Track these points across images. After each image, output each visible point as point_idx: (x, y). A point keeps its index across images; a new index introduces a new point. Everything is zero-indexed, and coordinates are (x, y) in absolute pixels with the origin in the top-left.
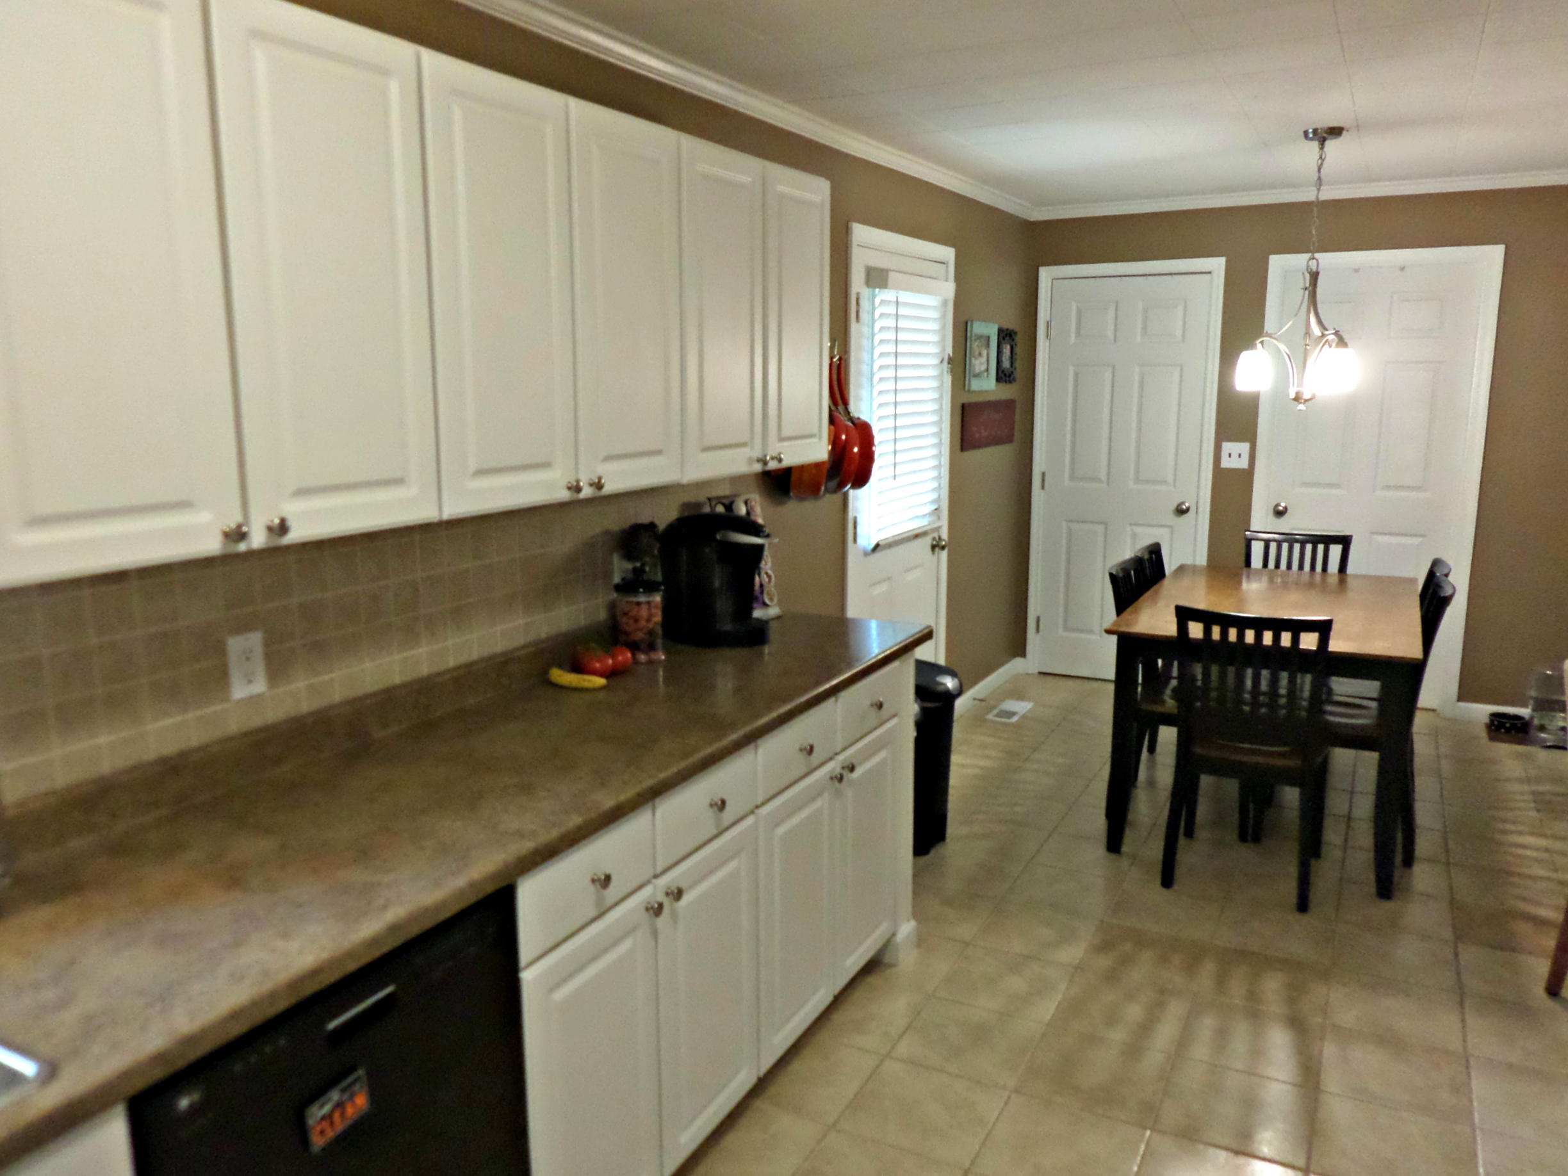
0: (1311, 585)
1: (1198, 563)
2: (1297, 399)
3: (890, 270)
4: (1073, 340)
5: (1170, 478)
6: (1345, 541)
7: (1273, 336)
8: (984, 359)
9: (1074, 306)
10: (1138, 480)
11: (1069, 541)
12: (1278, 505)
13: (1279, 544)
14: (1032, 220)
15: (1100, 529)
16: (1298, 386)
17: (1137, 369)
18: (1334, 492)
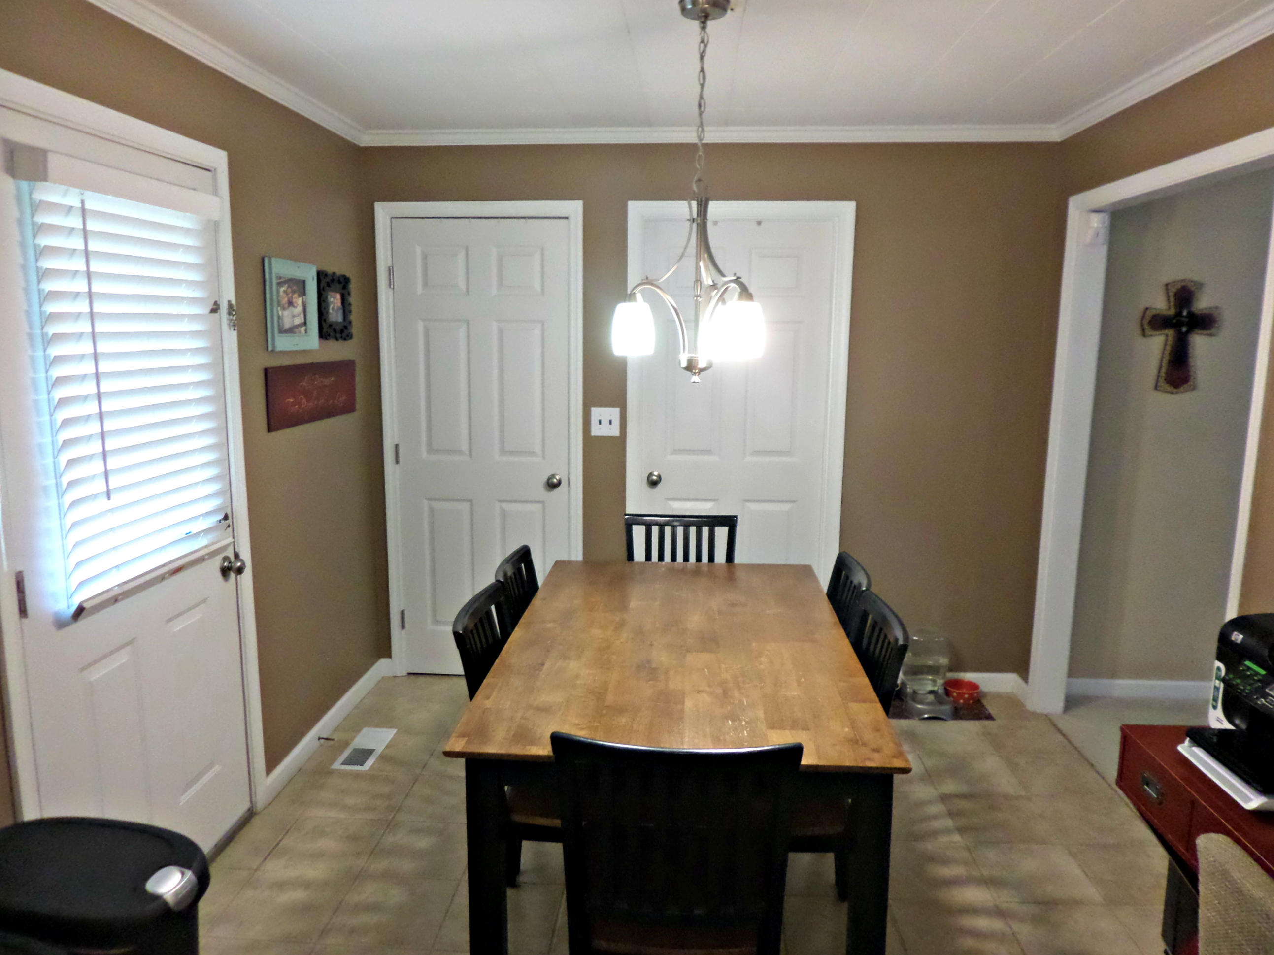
0: (696, 572)
1: (573, 558)
2: (690, 367)
3: (51, 151)
4: (420, 290)
5: (538, 449)
6: (730, 522)
7: (655, 283)
8: (299, 309)
9: (419, 250)
10: (503, 451)
11: (432, 524)
12: (651, 475)
13: (662, 526)
14: (362, 145)
15: (465, 507)
16: (689, 352)
17: (495, 326)
18: (707, 458)
